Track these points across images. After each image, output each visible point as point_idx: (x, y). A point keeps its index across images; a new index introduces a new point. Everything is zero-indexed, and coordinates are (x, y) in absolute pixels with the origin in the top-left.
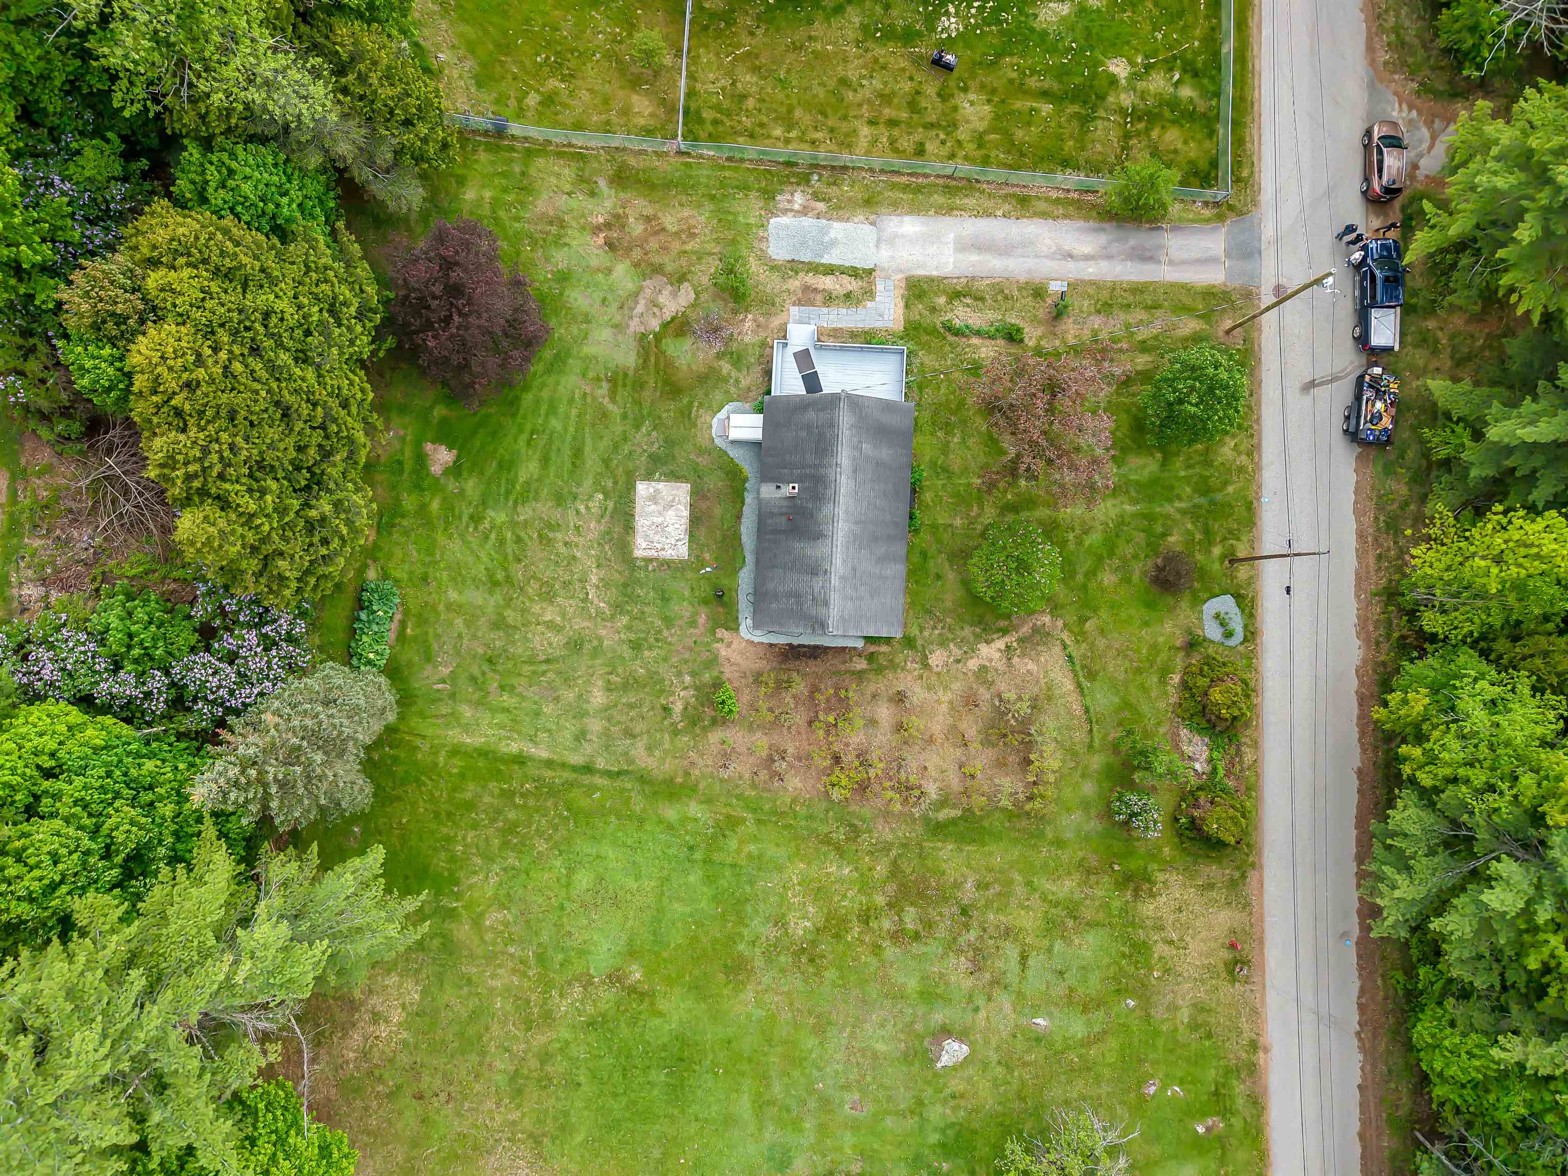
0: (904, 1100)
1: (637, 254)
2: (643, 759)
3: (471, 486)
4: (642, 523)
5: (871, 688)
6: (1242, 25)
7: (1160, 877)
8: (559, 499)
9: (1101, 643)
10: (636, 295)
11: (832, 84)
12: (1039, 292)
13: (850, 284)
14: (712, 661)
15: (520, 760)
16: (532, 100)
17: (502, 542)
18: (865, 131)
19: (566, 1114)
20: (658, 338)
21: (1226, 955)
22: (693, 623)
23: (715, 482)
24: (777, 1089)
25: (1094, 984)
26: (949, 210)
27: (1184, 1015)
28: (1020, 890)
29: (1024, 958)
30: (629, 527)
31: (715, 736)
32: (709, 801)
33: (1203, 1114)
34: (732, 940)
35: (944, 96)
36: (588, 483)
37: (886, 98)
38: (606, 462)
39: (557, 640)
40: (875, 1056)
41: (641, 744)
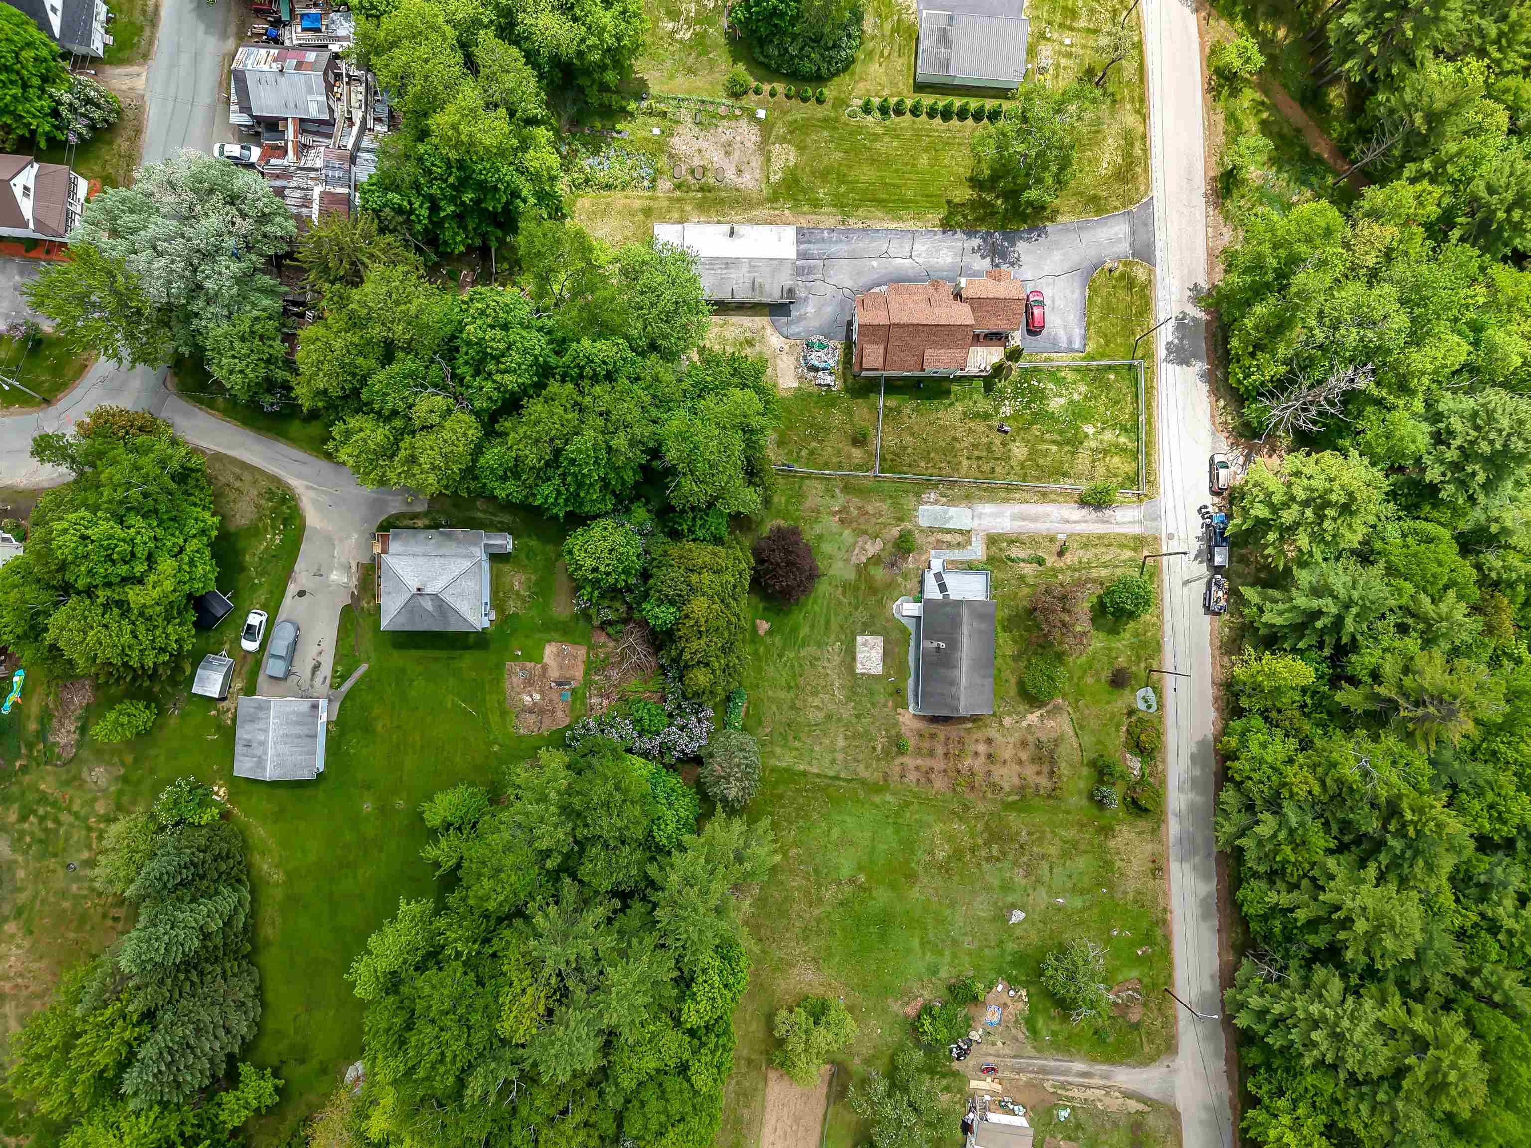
0: (993, 940)
1: (854, 525)
2: (863, 773)
3: (778, 639)
4: (859, 656)
5: (975, 737)
6: (1149, 406)
7: (1118, 828)
8: (819, 645)
9: (1087, 712)
10: (855, 544)
11: (949, 440)
12: (1052, 540)
13: (959, 538)
14: (896, 724)
15: (805, 774)
16: (804, 453)
17: (793, 667)
18: (965, 463)
19: (830, 948)
20: (866, 565)
21: (1151, 866)
22: (885, 705)
23: (895, 635)
24: (931, 936)
25: (1086, 882)
26: (1007, 500)
27: (1131, 896)
28: (1049, 835)
29: (1051, 869)
30: (854, 658)
31: (898, 761)
32: (894, 794)
33: (1140, 945)
34: (908, 862)
35: (1004, 444)
36: (833, 637)
37: (976, 446)
38: (841, 627)
39: (821, 715)
40: (979, 918)
41: (862, 766)
